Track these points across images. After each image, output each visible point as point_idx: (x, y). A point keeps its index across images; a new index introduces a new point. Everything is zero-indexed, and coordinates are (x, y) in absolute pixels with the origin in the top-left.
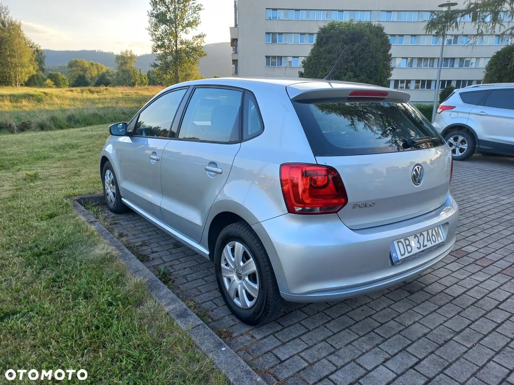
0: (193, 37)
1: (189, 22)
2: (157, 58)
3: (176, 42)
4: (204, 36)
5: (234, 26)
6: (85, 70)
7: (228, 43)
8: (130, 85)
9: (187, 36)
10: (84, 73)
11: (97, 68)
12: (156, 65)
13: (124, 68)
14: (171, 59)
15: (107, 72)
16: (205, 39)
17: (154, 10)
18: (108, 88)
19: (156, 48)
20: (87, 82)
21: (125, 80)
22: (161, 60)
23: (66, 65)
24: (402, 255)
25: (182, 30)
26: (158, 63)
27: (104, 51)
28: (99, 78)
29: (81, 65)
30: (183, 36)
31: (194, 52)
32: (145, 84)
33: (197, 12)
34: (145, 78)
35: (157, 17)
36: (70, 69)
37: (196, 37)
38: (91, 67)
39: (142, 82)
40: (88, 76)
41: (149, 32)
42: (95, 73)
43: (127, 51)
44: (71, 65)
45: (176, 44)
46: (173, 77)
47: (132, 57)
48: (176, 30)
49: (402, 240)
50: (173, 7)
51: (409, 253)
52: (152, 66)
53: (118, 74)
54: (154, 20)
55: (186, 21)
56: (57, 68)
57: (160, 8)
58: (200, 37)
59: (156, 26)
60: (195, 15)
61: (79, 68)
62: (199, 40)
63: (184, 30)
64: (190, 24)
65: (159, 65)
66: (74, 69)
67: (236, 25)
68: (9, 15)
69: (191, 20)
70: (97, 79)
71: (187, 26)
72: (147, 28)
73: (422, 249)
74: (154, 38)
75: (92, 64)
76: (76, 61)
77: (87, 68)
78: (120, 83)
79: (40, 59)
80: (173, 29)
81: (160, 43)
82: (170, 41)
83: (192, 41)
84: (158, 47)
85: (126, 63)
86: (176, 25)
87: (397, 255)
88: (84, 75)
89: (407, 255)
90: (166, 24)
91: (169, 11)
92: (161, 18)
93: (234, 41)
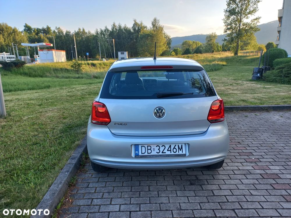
0: (252, 20)
1: (250, 11)
2: (227, 36)
3: (240, 25)
4: (259, 18)
5: (281, 9)
6: (189, 46)
7: (276, 20)
8: (211, 52)
9: (247, 20)
10: (189, 47)
11: (196, 44)
12: (225, 40)
13: (209, 43)
14: (235, 35)
15: (201, 46)
16: (260, 20)
17: (228, 8)
18: (197, 54)
19: (227, 30)
20: (190, 52)
21: (210, 49)
22: (229, 36)
23: (181, 44)
24: (142, 153)
25: (245, 17)
26: (227, 38)
27: (204, 34)
28: (196, 49)
29: (188, 43)
30: (245, 20)
31: (251, 29)
32: (220, 51)
33: (257, 4)
34: (220, 48)
35: (230, 11)
36: (182, 46)
37: (254, 20)
38: (193, 44)
39: (218, 50)
40: (191, 49)
41: (224, 21)
42: (194, 47)
43: (213, 33)
44: (183, 44)
45: (240, 26)
46: (235, 46)
47: (215, 36)
48: (240, 18)
49: (146, 146)
50: (241, 4)
51: (148, 153)
52: (223, 40)
53: (206, 46)
54: (228, 14)
55: (248, 11)
56: (180, 45)
57: (233, 6)
58: (256, 19)
59: (228, 17)
60: (255, 6)
61: (187, 45)
62: (256, 21)
63: (246, 17)
64: (250, 13)
65: (228, 39)
66: (184, 45)
67: (283, 8)
68: (159, 23)
69: (252, 9)
70: (195, 50)
71: (248, 14)
72: (223, 19)
73: (161, 153)
74: (226, 24)
75: (194, 42)
76: (186, 42)
77: (191, 44)
78: (206, 51)
79: (170, 42)
80: (239, 17)
81: (229, 27)
82: (236, 24)
83: (251, 23)
84: (228, 29)
85: (211, 40)
86: (241, 14)
87: (139, 152)
88: (189, 48)
89: (146, 154)
90: (234, 15)
91: (238, 7)
92: (232, 12)
93: (280, 18)
